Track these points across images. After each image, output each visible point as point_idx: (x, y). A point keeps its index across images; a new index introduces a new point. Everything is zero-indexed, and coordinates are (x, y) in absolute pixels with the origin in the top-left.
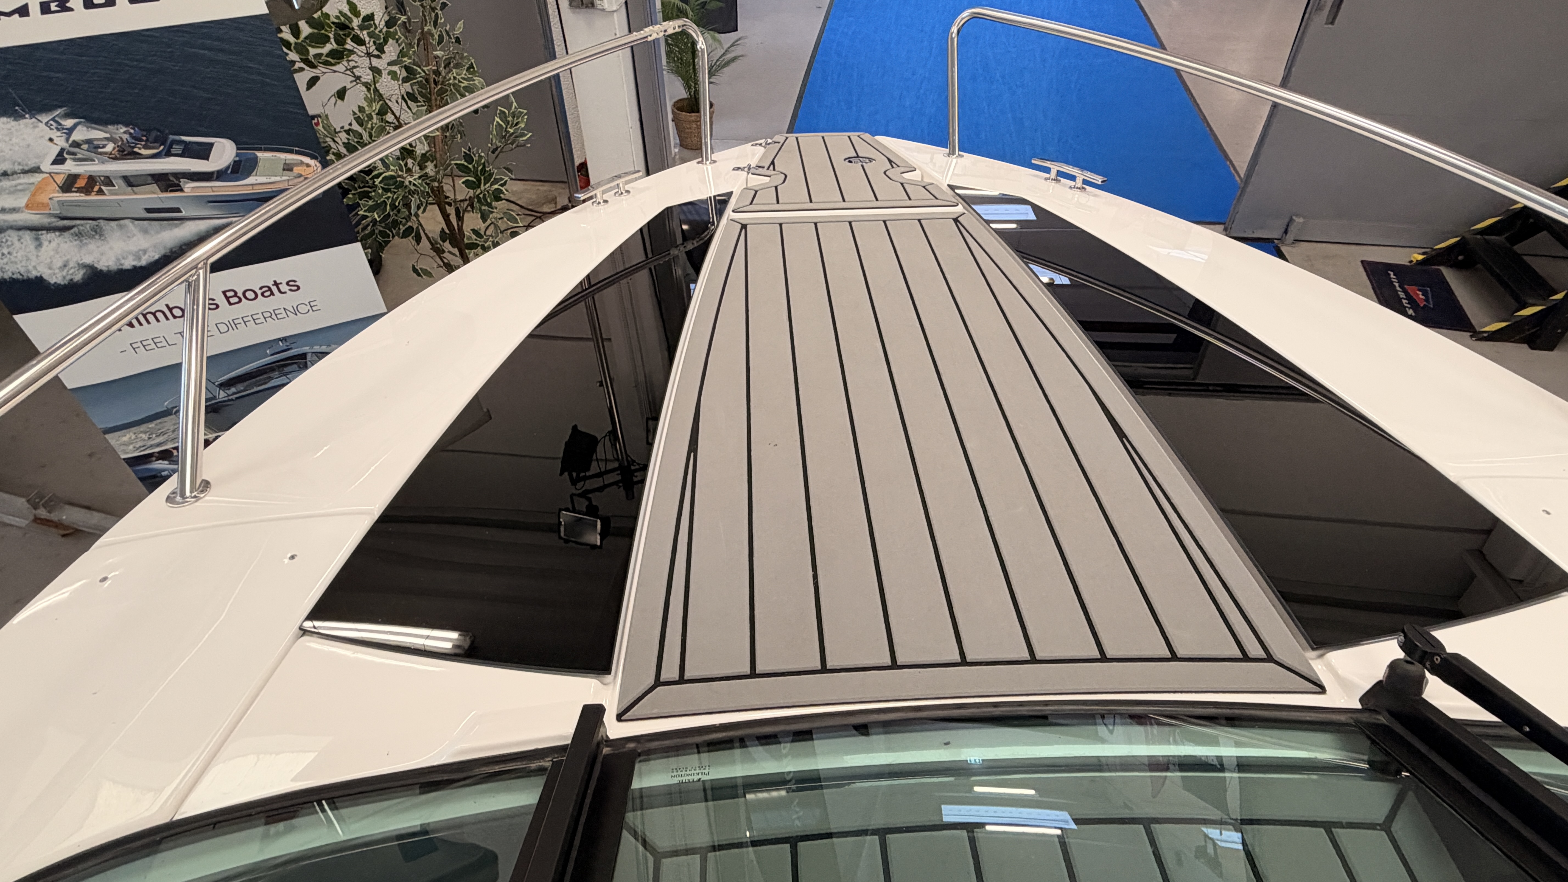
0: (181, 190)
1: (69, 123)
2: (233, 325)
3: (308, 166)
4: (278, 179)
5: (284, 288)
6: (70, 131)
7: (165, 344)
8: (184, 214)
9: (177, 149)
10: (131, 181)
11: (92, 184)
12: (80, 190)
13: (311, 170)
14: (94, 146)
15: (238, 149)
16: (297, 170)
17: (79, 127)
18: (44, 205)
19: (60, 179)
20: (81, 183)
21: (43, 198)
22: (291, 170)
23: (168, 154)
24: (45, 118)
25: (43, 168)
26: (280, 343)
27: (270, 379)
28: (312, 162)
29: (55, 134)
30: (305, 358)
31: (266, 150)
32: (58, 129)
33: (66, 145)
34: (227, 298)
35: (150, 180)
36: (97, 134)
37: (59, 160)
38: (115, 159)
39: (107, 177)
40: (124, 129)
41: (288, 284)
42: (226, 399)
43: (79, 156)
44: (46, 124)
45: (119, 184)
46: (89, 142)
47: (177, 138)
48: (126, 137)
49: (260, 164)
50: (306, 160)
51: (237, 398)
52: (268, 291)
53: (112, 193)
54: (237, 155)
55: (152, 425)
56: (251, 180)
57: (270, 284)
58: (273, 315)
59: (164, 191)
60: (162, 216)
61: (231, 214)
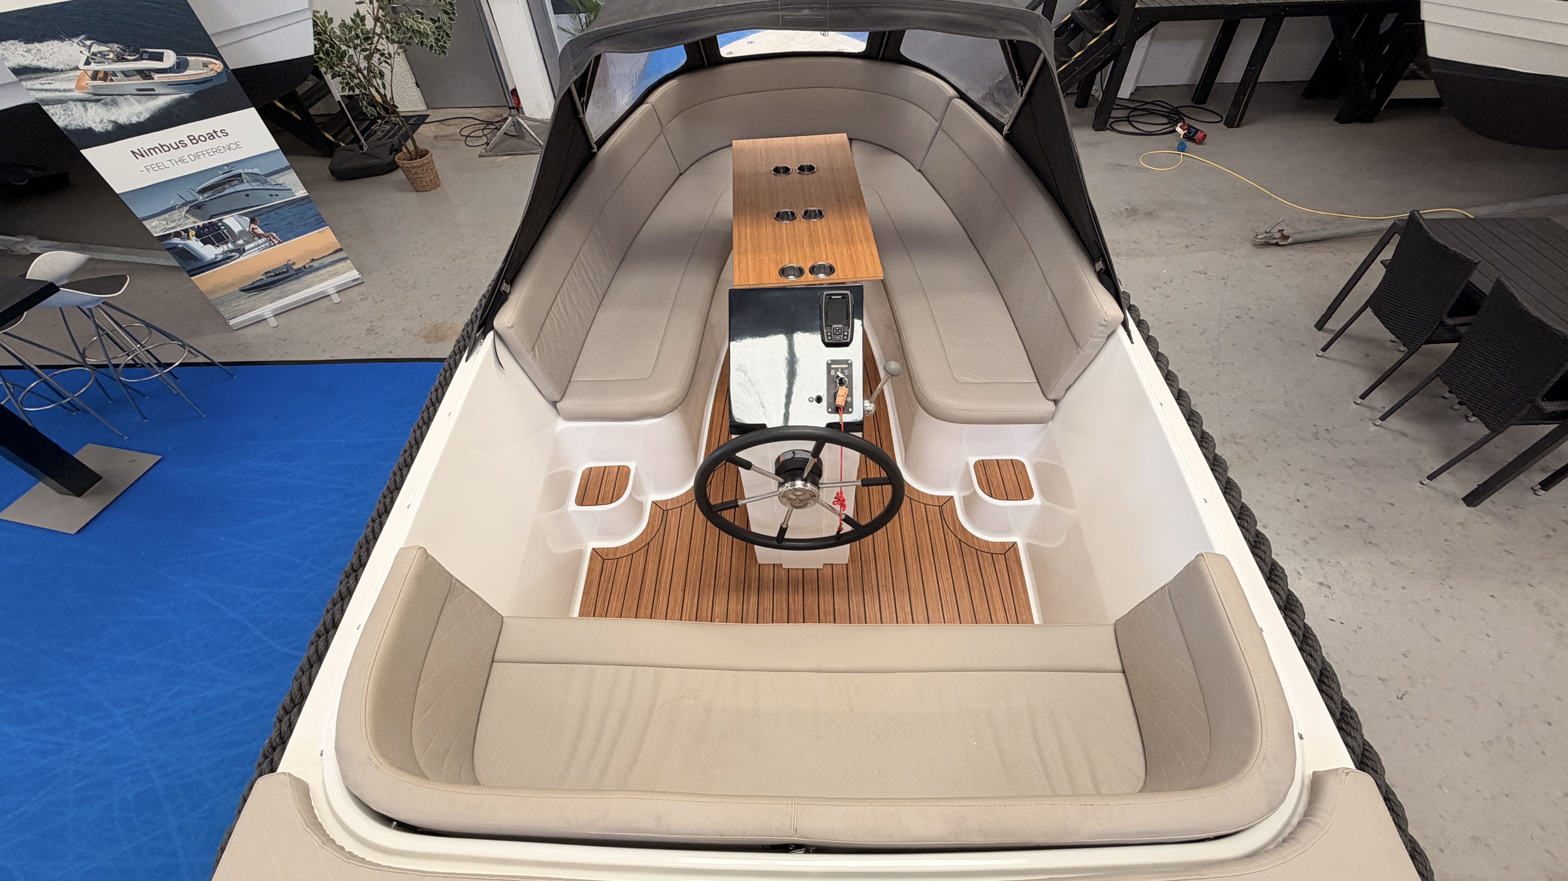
0: (153, 79)
1: (88, 43)
2: (197, 156)
3: (215, 64)
4: (202, 71)
5: (219, 134)
6: (90, 47)
7: (163, 167)
8: (157, 92)
9: (145, 56)
10: (126, 74)
11: (106, 76)
12: (101, 79)
13: (216, 67)
14: (103, 55)
15: (177, 55)
16: (210, 66)
17: (94, 45)
18: (85, 88)
19: (90, 73)
20: (101, 75)
21: (83, 84)
22: (207, 66)
23: (142, 59)
24: (76, 40)
25: (80, 67)
26: (226, 167)
27: (225, 189)
28: (217, 62)
29: (83, 49)
30: (241, 176)
32: (83, 46)
33: (89, 55)
34: (191, 140)
35: (135, 73)
36: (103, 48)
37: (87, 63)
38: (116, 62)
39: (113, 72)
40: (116, 46)
41: (221, 131)
42: (203, 200)
43: (97, 61)
44: (77, 43)
45: (120, 76)
46: (100, 52)
47: (144, 50)
48: (118, 50)
49: (190, 64)
50: (214, 61)
51: (210, 200)
52: (212, 136)
53: (118, 80)
54: (177, 59)
55: (167, 216)
56: (188, 72)
57: (212, 132)
58: (218, 150)
59: (144, 79)
60: (146, 93)
61: (183, 91)
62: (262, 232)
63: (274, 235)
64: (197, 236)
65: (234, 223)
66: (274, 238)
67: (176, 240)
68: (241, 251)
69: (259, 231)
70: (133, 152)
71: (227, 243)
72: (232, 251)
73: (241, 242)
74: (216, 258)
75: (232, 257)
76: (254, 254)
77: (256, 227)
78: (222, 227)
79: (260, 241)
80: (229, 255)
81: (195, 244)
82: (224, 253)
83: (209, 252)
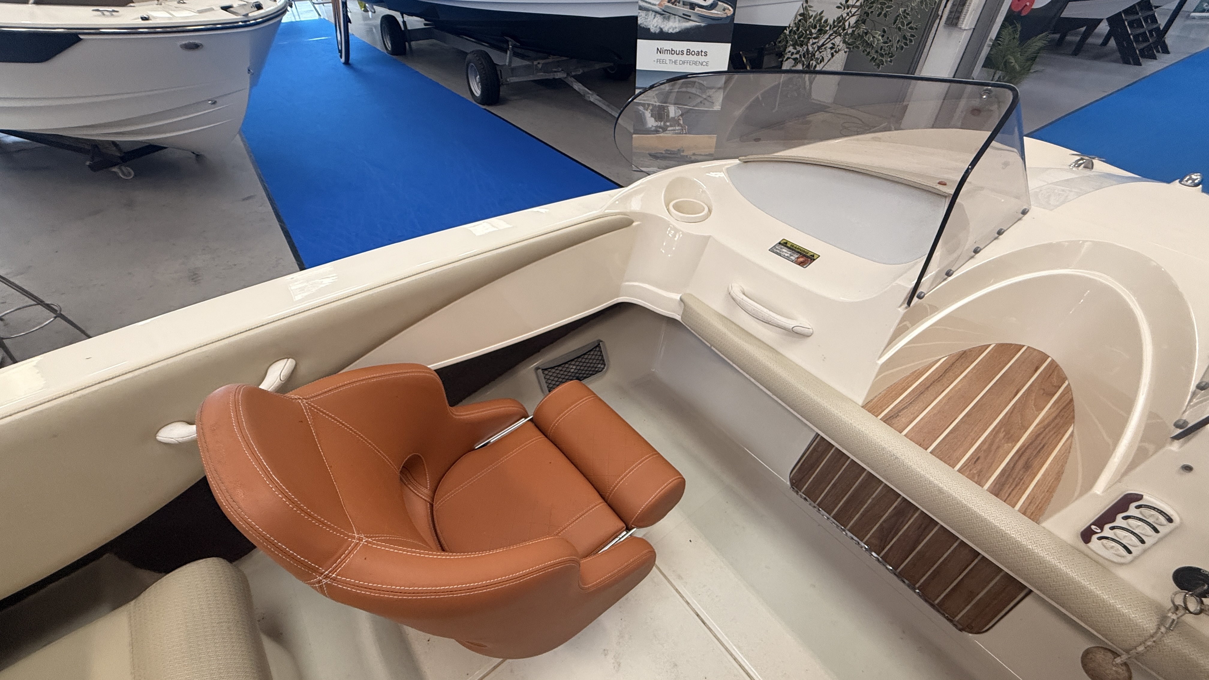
3: (729, 10)
4: (720, 13)
5: (703, 54)
7: (665, 62)
8: (691, 18)
10: (685, 3)
11: (675, 2)
12: (672, 3)
13: (729, 12)
16: (726, 11)
18: (662, 5)
21: (663, 3)
22: (724, 10)
30: (695, 83)
31: (722, 2)
34: (687, 52)
45: (681, 3)
49: (718, 6)
50: (730, 8)
52: (698, 53)
56: (713, 11)
57: (700, 51)
58: (695, 63)
59: (690, 9)
60: (686, 17)
61: (702, 22)
62: (682, 123)
63: (687, 127)
64: (652, 111)
65: (673, 111)
66: (685, 129)
67: (641, 108)
68: (664, 129)
69: (681, 122)
70: (658, 49)
71: (661, 121)
72: (660, 127)
73: (668, 124)
74: (651, 128)
75: (659, 131)
76: (669, 135)
77: (681, 119)
78: (666, 111)
79: (677, 128)
80: (658, 129)
81: (648, 114)
82: (657, 127)
83: (651, 122)
